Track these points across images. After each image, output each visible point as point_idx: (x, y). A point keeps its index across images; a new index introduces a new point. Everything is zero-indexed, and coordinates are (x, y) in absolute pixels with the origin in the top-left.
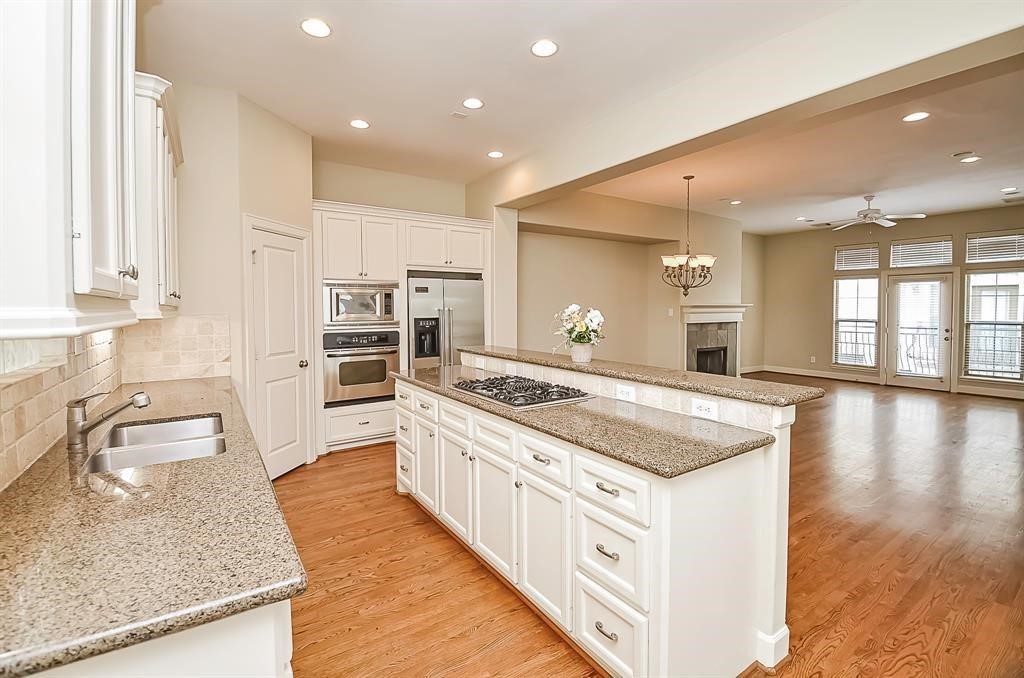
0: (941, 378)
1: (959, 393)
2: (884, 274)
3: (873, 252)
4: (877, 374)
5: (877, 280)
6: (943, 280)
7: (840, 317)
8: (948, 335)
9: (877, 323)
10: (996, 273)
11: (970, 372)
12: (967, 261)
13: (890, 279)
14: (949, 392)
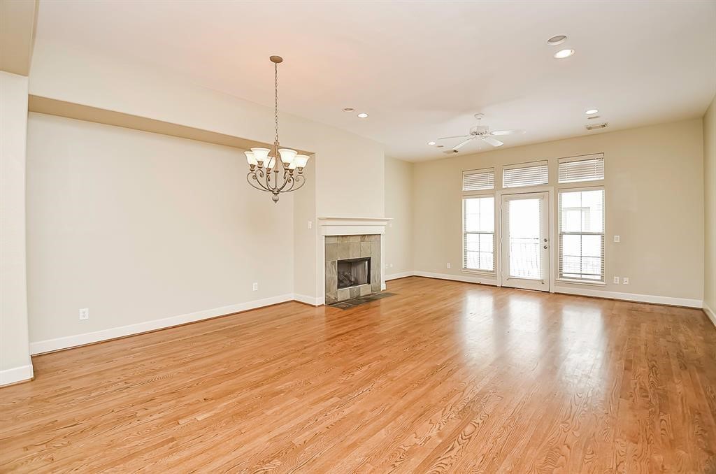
0: (543, 280)
1: (555, 293)
2: (498, 193)
3: (490, 176)
4: (495, 277)
5: (493, 199)
6: (542, 198)
7: (468, 230)
8: (546, 244)
9: (495, 234)
10: (581, 191)
11: (564, 275)
12: (559, 182)
13: (503, 197)
14: (548, 292)
